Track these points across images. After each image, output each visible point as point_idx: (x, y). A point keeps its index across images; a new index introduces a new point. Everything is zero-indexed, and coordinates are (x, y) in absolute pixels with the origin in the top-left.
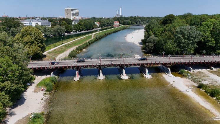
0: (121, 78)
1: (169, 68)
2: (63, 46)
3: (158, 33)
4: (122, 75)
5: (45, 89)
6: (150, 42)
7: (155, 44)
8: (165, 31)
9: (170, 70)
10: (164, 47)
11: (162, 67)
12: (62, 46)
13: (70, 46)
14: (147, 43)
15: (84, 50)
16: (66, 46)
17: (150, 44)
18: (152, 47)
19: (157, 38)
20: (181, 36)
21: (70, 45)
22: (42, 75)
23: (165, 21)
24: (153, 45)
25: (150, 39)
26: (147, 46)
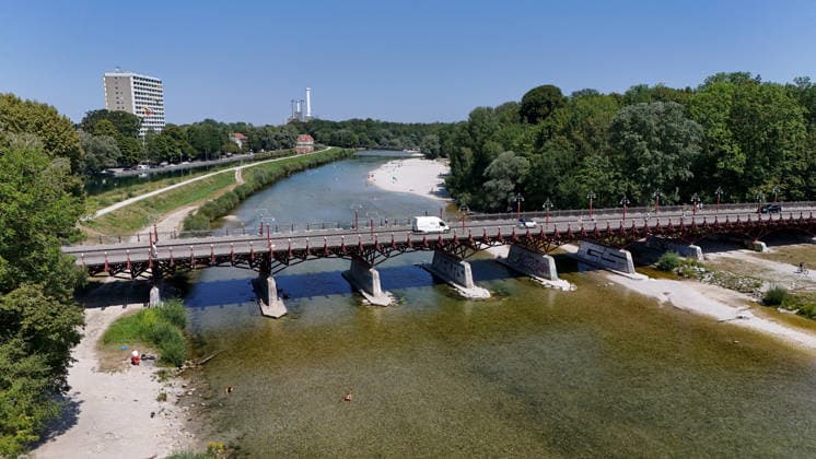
0: (461, 294)
1: (626, 249)
3: (526, 142)
4: (458, 286)
5: (156, 356)
6: (499, 176)
7: (519, 181)
8: (550, 134)
9: (629, 255)
10: (562, 187)
11: (589, 251)
13: (161, 203)
14: (489, 179)
15: (231, 218)
16: (146, 203)
17: (501, 183)
18: (509, 192)
19: (524, 161)
20: (637, 136)
21: (164, 201)
23: (529, 108)
24: (512, 187)
25: (498, 165)
26: (490, 190)
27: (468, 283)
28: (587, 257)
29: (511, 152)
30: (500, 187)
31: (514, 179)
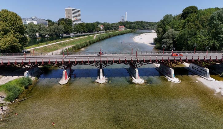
0: (133, 81)
1: (207, 68)
2: (57, 44)
3: (179, 26)
4: (133, 77)
5: (5, 97)
6: (168, 37)
7: (175, 40)
8: (188, 23)
9: (208, 70)
10: (189, 42)
11: (193, 67)
12: (55, 44)
13: (65, 44)
14: (164, 38)
15: (83, 49)
16: (60, 44)
17: (168, 40)
18: (171, 44)
19: (177, 32)
20: (219, 22)
21: (66, 44)
22: (13, 76)
23: (185, 14)
24: (172, 41)
25: (168, 34)
26: (164, 43)
27: (136, 77)
28: (192, 69)
29: (173, 29)
30: (167, 41)
31: (173, 39)
